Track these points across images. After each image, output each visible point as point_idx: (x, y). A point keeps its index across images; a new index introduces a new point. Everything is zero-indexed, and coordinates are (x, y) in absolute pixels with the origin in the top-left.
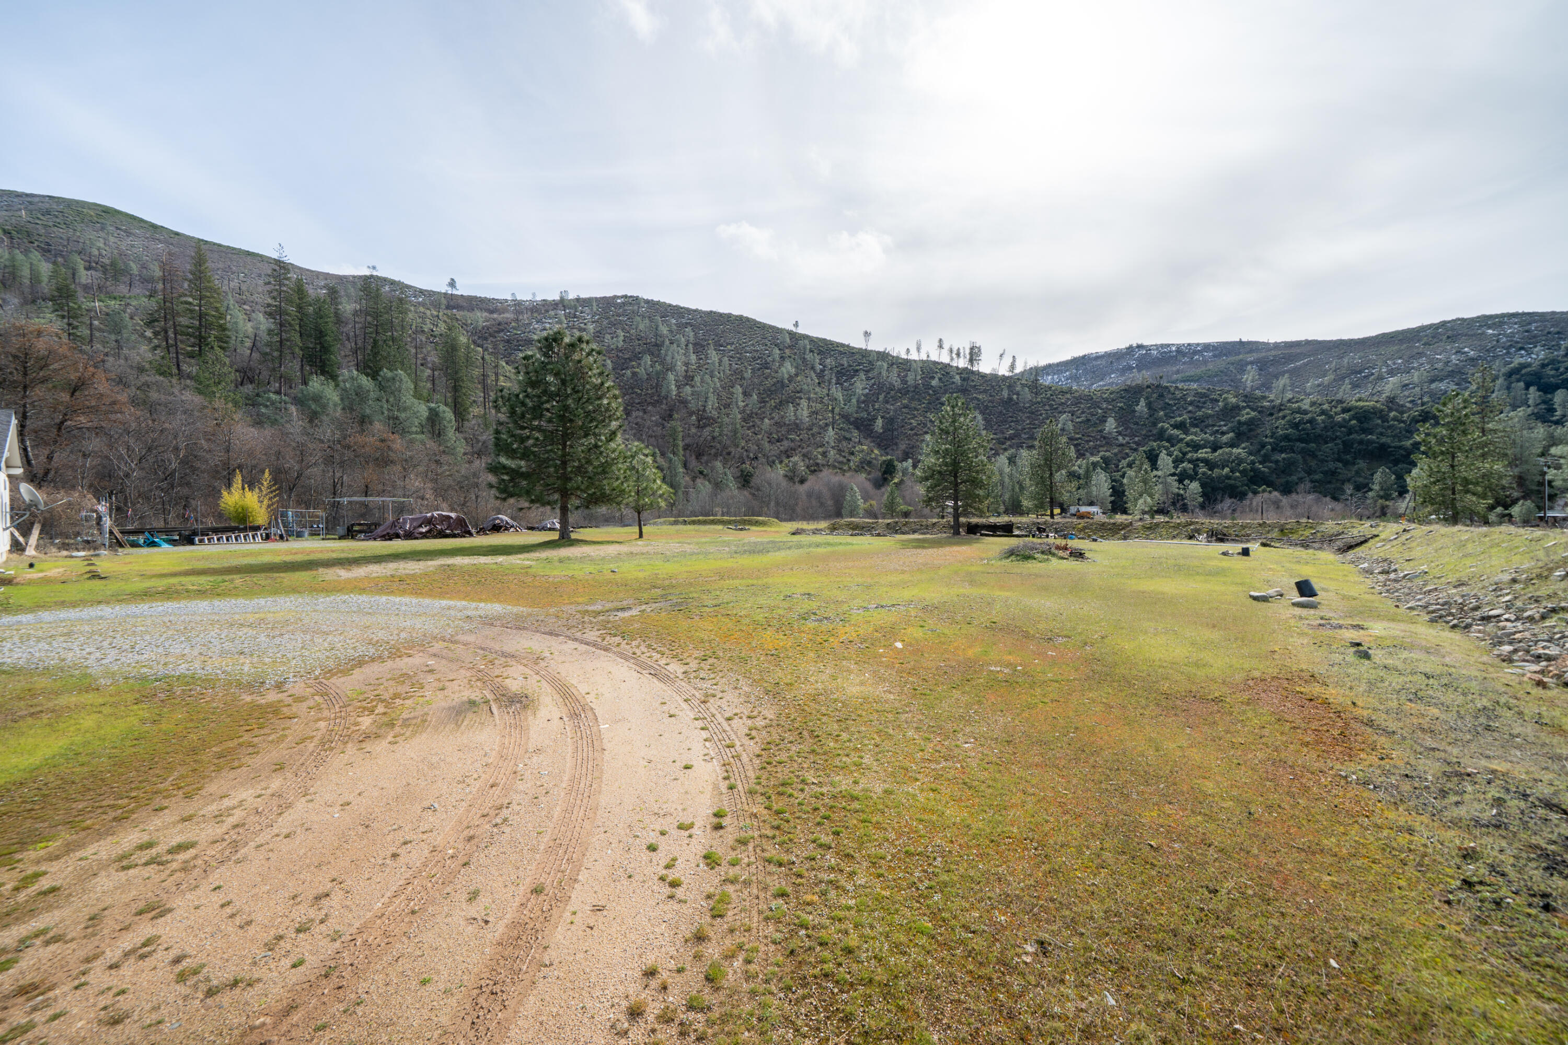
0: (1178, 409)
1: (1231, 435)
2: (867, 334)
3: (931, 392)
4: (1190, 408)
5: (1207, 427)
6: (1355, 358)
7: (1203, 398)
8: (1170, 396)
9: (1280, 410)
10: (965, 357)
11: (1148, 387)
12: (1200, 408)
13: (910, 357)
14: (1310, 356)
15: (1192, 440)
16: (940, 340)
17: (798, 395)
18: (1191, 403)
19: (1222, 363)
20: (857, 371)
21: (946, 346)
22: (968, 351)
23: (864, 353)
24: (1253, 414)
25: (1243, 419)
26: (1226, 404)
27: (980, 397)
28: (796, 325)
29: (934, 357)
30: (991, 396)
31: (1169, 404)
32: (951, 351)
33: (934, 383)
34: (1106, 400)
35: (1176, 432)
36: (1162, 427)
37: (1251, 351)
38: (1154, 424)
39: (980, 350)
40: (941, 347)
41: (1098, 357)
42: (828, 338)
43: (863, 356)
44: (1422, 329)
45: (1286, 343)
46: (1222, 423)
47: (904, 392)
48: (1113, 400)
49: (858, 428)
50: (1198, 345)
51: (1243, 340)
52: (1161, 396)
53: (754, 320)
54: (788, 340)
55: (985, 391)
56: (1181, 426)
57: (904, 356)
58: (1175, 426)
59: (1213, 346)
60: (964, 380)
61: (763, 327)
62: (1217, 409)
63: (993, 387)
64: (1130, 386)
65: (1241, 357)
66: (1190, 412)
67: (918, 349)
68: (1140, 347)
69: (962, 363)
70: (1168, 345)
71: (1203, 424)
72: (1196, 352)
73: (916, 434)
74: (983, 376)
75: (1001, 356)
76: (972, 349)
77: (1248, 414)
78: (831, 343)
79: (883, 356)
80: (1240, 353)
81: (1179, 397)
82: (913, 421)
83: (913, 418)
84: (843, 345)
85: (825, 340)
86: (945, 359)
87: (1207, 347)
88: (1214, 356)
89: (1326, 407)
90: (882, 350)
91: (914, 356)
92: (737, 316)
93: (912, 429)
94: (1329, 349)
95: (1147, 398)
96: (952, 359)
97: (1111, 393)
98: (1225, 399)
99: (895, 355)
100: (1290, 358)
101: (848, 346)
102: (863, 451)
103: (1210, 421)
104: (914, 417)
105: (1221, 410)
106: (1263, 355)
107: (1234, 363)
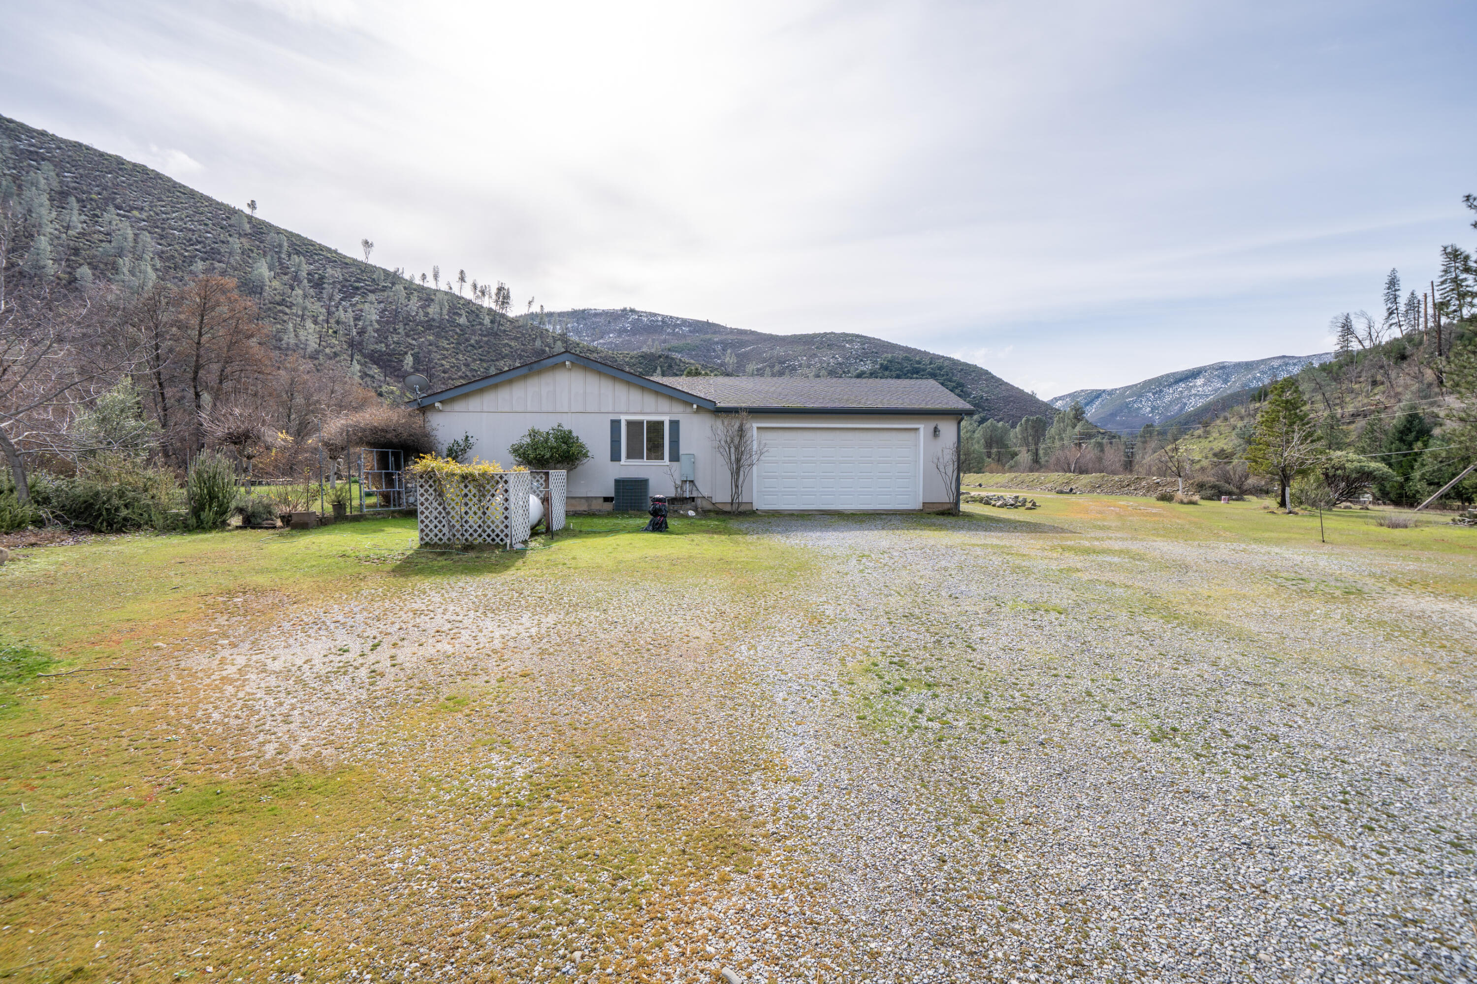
2: (367, 244)
3: (458, 330)
6: (780, 351)
8: (677, 367)
10: (490, 297)
11: (660, 357)
13: (426, 285)
14: (753, 344)
16: (462, 272)
17: (279, 308)
19: (695, 339)
20: (357, 288)
21: (469, 280)
22: (494, 291)
23: (365, 269)
27: (512, 344)
28: (252, 205)
29: (456, 291)
30: (523, 345)
32: (475, 286)
33: (462, 320)
34: (628, 364)
37: (715, 333)
39: (508, 293)
40: (462, 279)
41: (597, 314)
42: (304, 235)
43: (363, 271)
44: (814, 336)
47: (429, 325)
48: (634, 365)
49: (375, 363)
50: (678, 318)
51: (710, 321)
52: (670, 366)
53: (169, 180)
54: (247, 227)
55: (516, 339)
57: (418, 281)
60: (492, 322)
61: (192, 194)
63: (523, 334)
64: (646, 354)
65: (708, 336)
67: (436, 277)
68: (633, 311)
69: (488, 303)
70: (655, 315)
72: (676, 326)
73: (450, 378)
74: (512, 321)
75: (530, 303)
76: (500, 289)
78: (311, 243)
79: (394, 278)
82: (444, 362)
83: (443, 359)
84: (329, 250)
85: (298, 235)
86: (468, 293)
87: (685, 322)
88: (690, 331)
90: (391, 269)
91: (430, 284)
92: (135, 165)
93: (444, 372)
94: (765, 341)
95: (661, 367)
96: (478, 297)
97: (631, 358)
99: (407, 276)
101: (335, 252)
102: (392, 392)
104: (445, 358)
106: (724, 337)
107: (705, 341)
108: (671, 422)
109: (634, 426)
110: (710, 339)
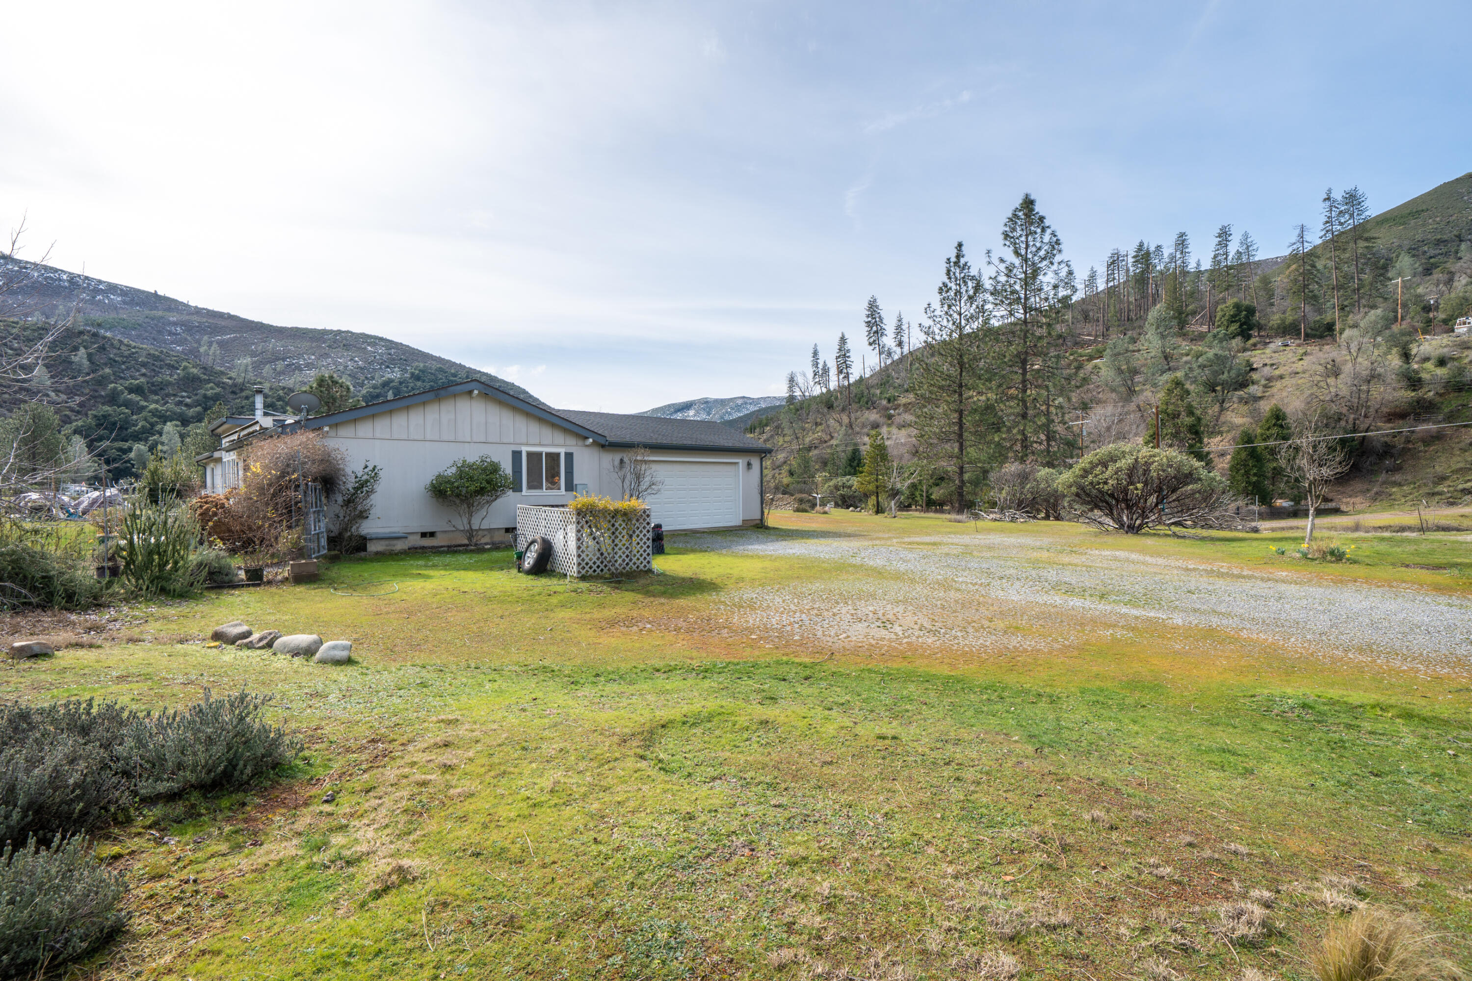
0: (128, 368)
1: (199, 409)
4: (144, 371)
5: (168, 395)
6: (275, 345)
7: (156, 362)
8: (115, 351)
9: (242, 390)
11: (81, 333)
12: (157, 373)
14: (234, 332)
15: (156, 409)
18: (144, 365)
19: (138, 314)
24: (218, 390)
25: (209, 393)
26: (188, 374)
31: (115, 361)
35: (133, 396)
36: (115, 388)
37: (169, 309)
38: (101, 382)
44: (325, 332)
45: (208, 311)
46: (184, 394)
50: (100, 282)
51: (159, 293)
52: (103, 348)
56: (137, 390)
58: (131, 390)
59: (121, 290)
62: (176, 377)
65: (160, 313)
66: (144, 375)
70: (56, 270)
71: (163, 392)
72: (97, 291)
77: (212, 388)
80: (156, 308)
81: (126, 353)
87: (113, 288)
88: (124, 302)
89: (281, 393)
94: (252, 329)
95: (86, 348)
98: (185, 368)
100: (215, 330)
103: (170, 390)
105: (180, 379)
106: (185, 318)
107: (153, 319)
108: (567, 454)
109: (534, 457)
110: (162, 317)
